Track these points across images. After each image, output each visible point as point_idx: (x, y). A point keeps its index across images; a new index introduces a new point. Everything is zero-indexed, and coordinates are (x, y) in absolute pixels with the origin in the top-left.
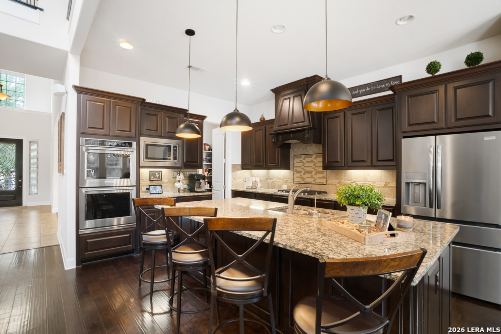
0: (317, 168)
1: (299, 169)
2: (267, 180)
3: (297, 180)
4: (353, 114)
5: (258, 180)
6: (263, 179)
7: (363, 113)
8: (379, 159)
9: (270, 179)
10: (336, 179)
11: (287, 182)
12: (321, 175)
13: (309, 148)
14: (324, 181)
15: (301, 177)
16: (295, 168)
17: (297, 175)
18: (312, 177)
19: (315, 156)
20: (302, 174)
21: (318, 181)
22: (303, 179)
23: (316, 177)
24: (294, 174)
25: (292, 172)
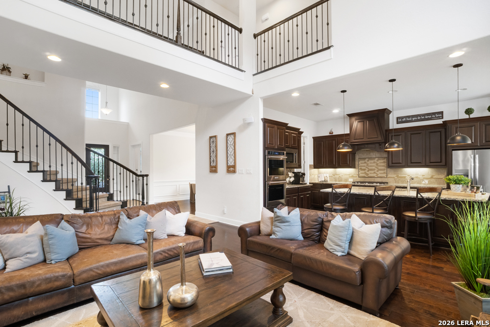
0: (380, 168)
1: (363, 168)
2: (334, 176)
3: (361, 175)
4: (411, 134)
5: (328, 175)
6: (331, 175)
7: (420, 133)
8: (431, 161)
9: (337, 175)
10: (394, 174)
11: (352, 176)
12: (382, 172)
13: (372, 154)
14: (385, 175)
15: (365, 173)
16: (359, 167)
17: (361, 172)
18: (375, 173)
19: (377, 159)
20: (366, 171)
21: (379, 175)
22: (367, 174)
23: (378, 173)
24: (359, 171)
25: (357, 170)
